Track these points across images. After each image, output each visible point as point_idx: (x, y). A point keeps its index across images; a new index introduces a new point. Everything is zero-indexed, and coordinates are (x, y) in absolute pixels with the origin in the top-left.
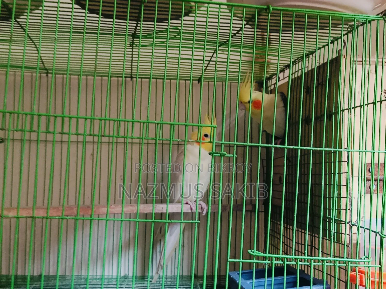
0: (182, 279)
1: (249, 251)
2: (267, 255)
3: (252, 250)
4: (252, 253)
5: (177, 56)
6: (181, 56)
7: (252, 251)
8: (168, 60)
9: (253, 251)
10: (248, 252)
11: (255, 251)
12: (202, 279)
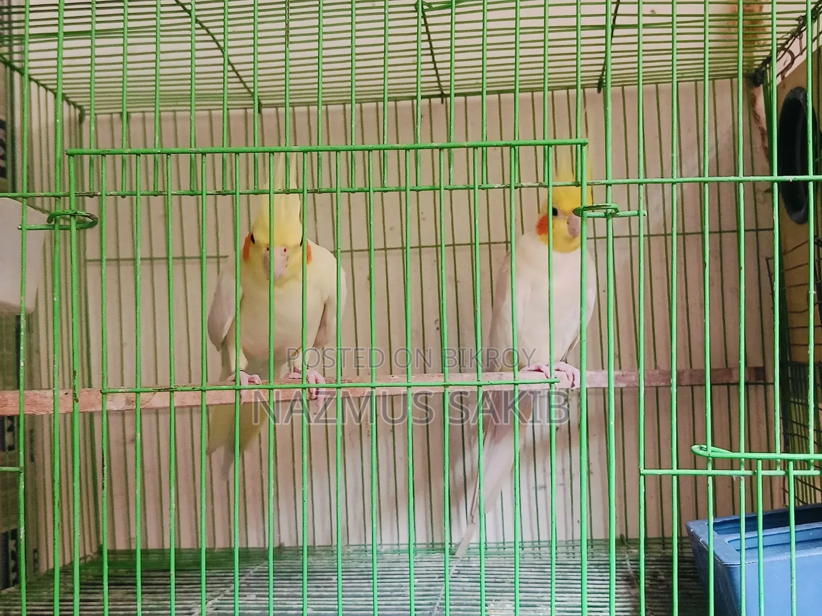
0: (592, 547)
1: (696, 448)
2: (743, 454)
3: (702, 446)
4: (701, 452)
5: (540, 23)
6: (551, 22)
7: (701, 448)
8: (522, 38)
9: (705, 446)
10: (692, 451)
11: (710, 448)
12: (636, 546)
